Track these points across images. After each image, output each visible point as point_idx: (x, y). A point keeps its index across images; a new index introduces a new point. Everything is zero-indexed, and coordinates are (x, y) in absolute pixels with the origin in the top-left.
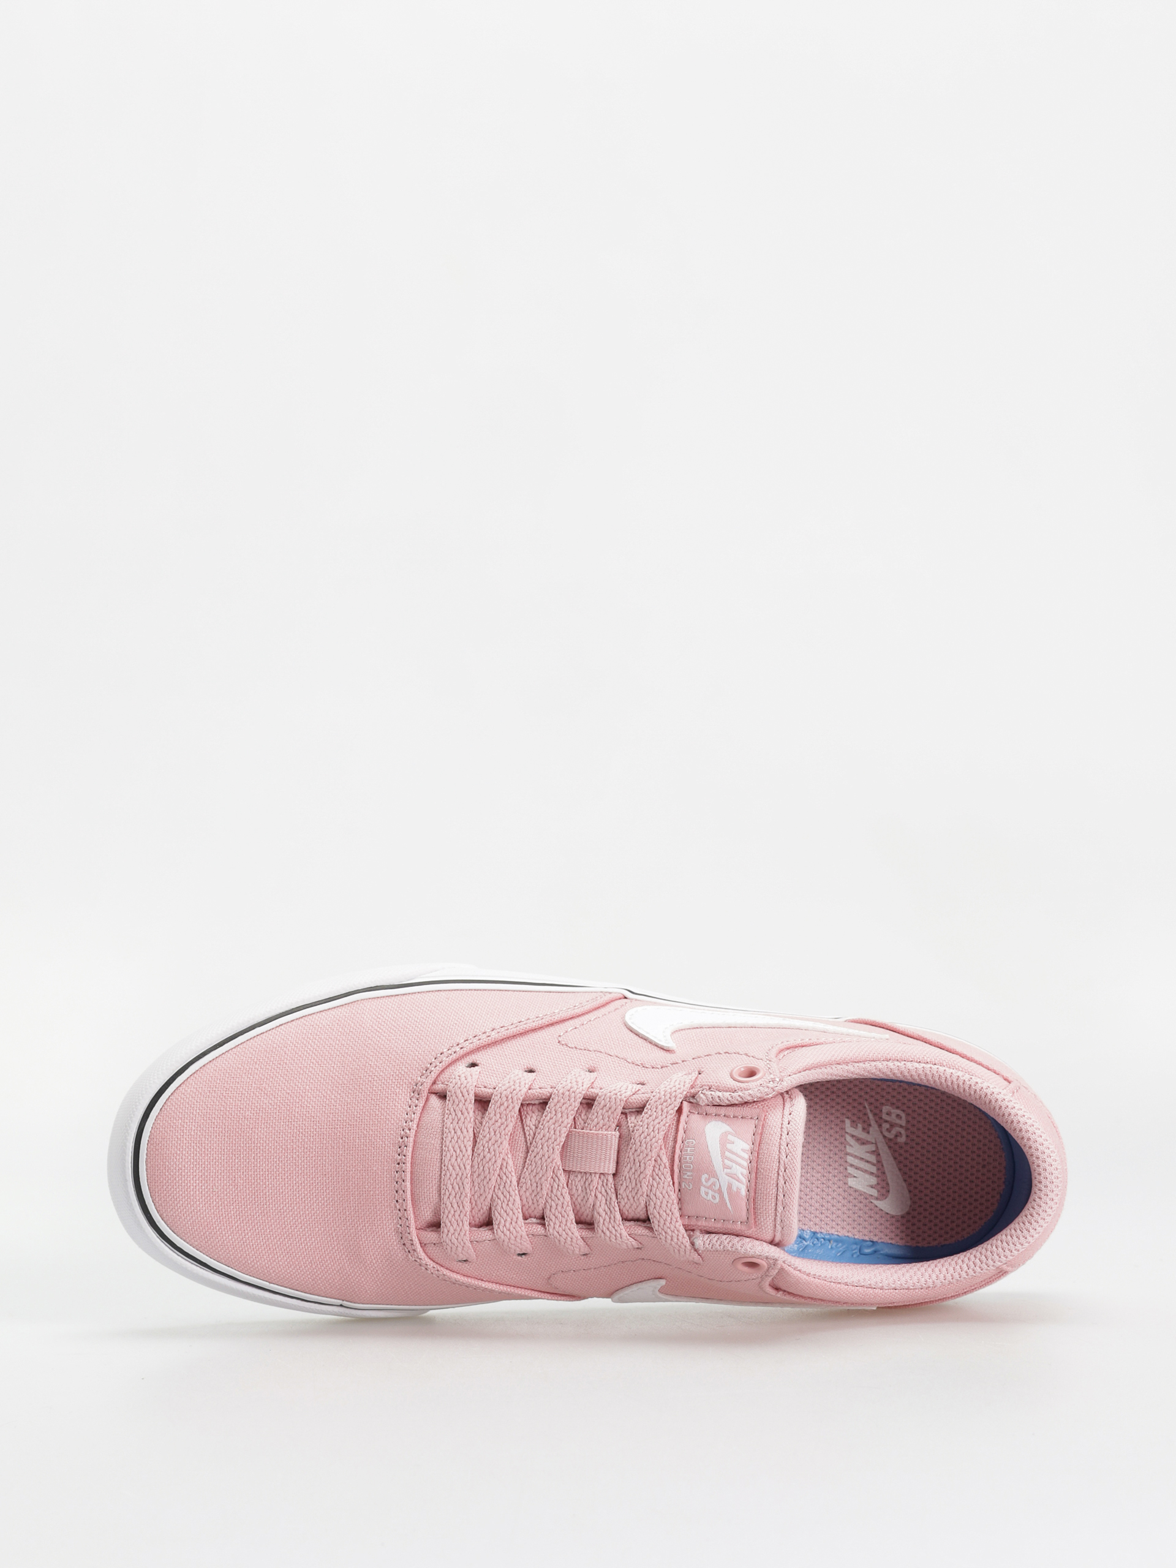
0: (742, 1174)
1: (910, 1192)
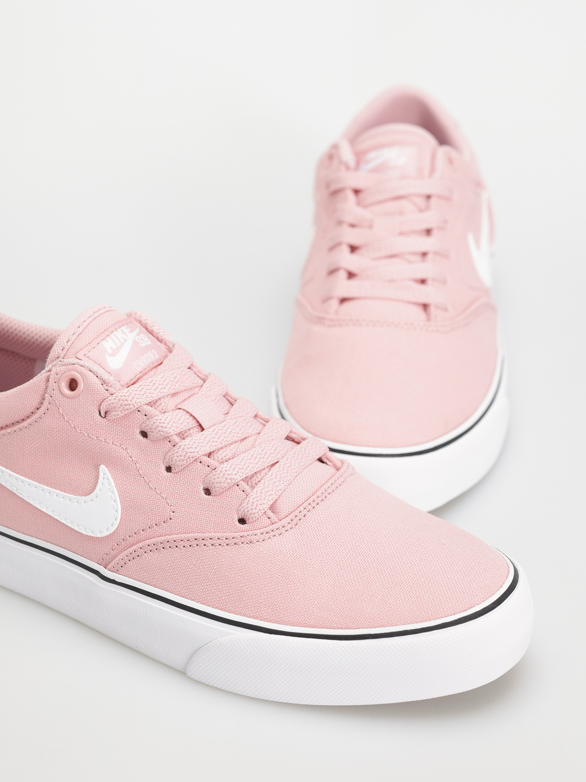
0: (118, 332)
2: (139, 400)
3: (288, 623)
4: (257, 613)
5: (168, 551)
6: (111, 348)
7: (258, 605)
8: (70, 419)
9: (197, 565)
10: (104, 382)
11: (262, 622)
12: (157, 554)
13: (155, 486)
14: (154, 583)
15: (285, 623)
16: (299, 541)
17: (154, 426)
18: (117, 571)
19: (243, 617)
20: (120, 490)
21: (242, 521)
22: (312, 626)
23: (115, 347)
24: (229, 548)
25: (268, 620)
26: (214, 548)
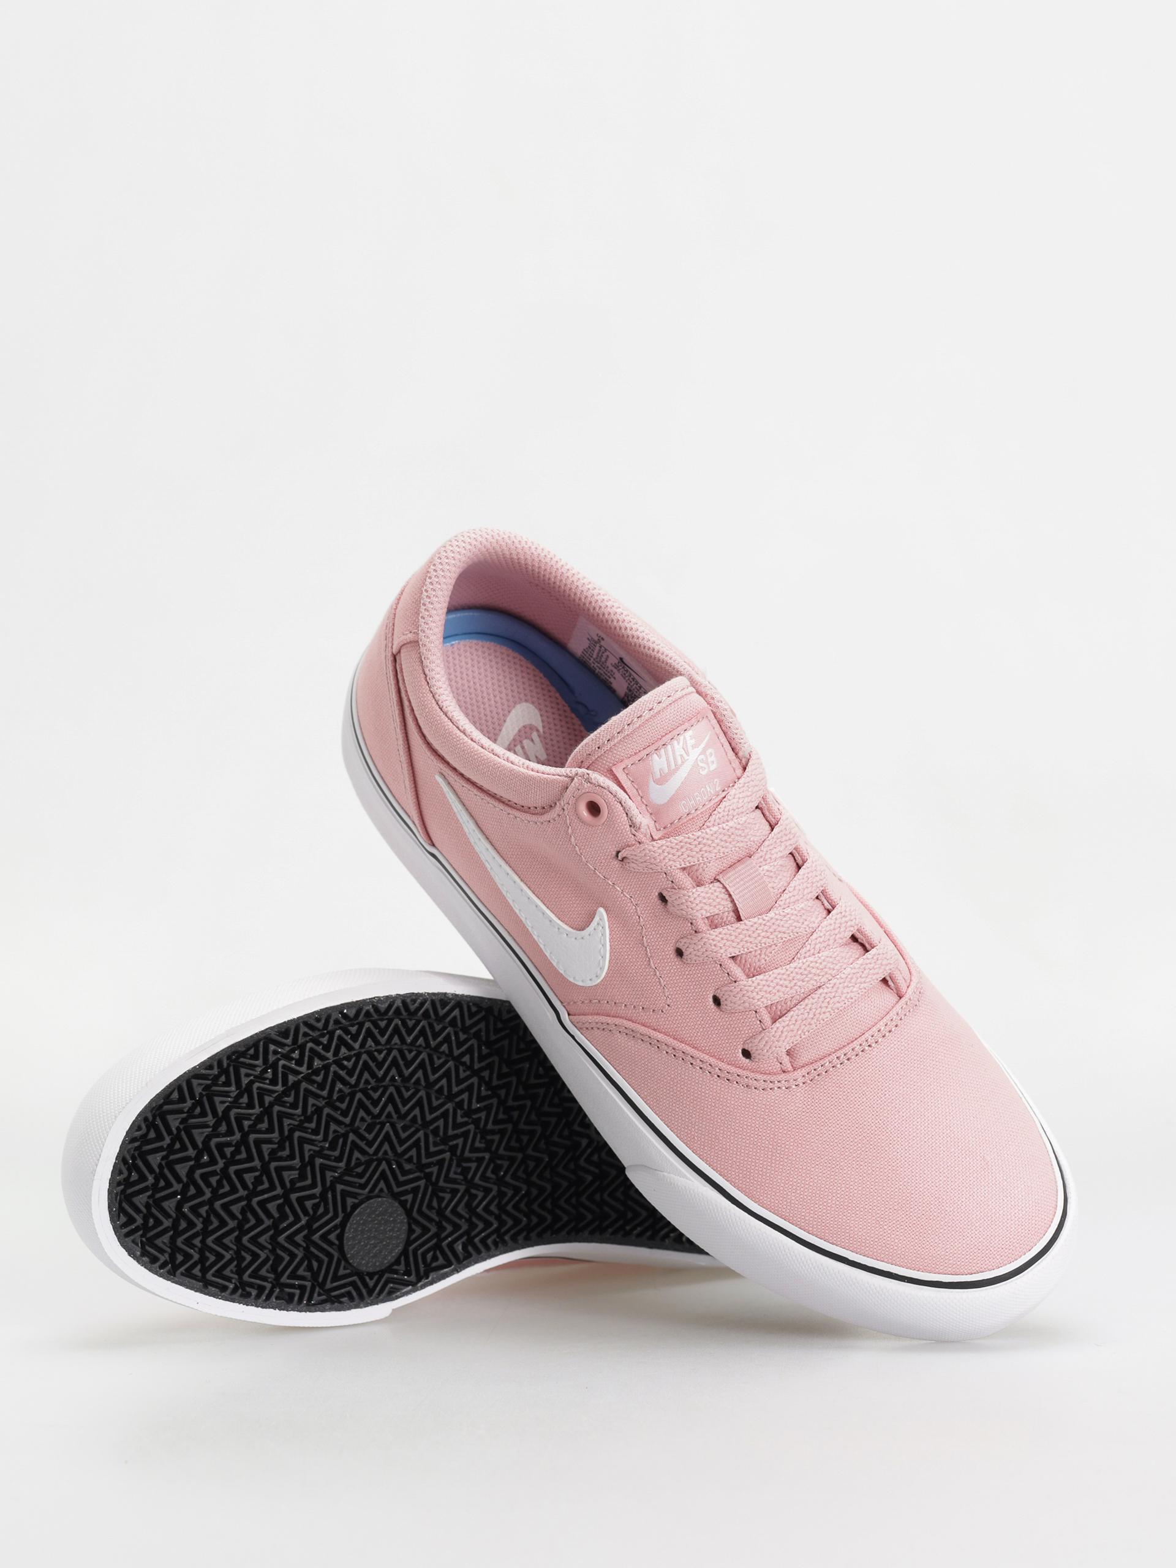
0: (678, 743)
1: (509, 712)
2: (671, 863)
3: (757, 1200)
4: (726, 1171)
5: (646, 1047)
6: (661, 770)
7: (730, 1162)
8: (578, 844)
9: (675, 1081)
10: (632, 825)
11: (728, 1183)
12: (632, 1042)
13: (656, 965)
14: (618, 1068)
15: (753, 1199)
16: (806, 1105)
17: (677, 903)
18: (580, 1029)
19: (708, 1166)
20: (613, 947)
21: (746, 1054)
22: (784, 1217)
23: (666, 770)
24: (719, 1081)
25: (736, 1185)
26: (701, 1072)
